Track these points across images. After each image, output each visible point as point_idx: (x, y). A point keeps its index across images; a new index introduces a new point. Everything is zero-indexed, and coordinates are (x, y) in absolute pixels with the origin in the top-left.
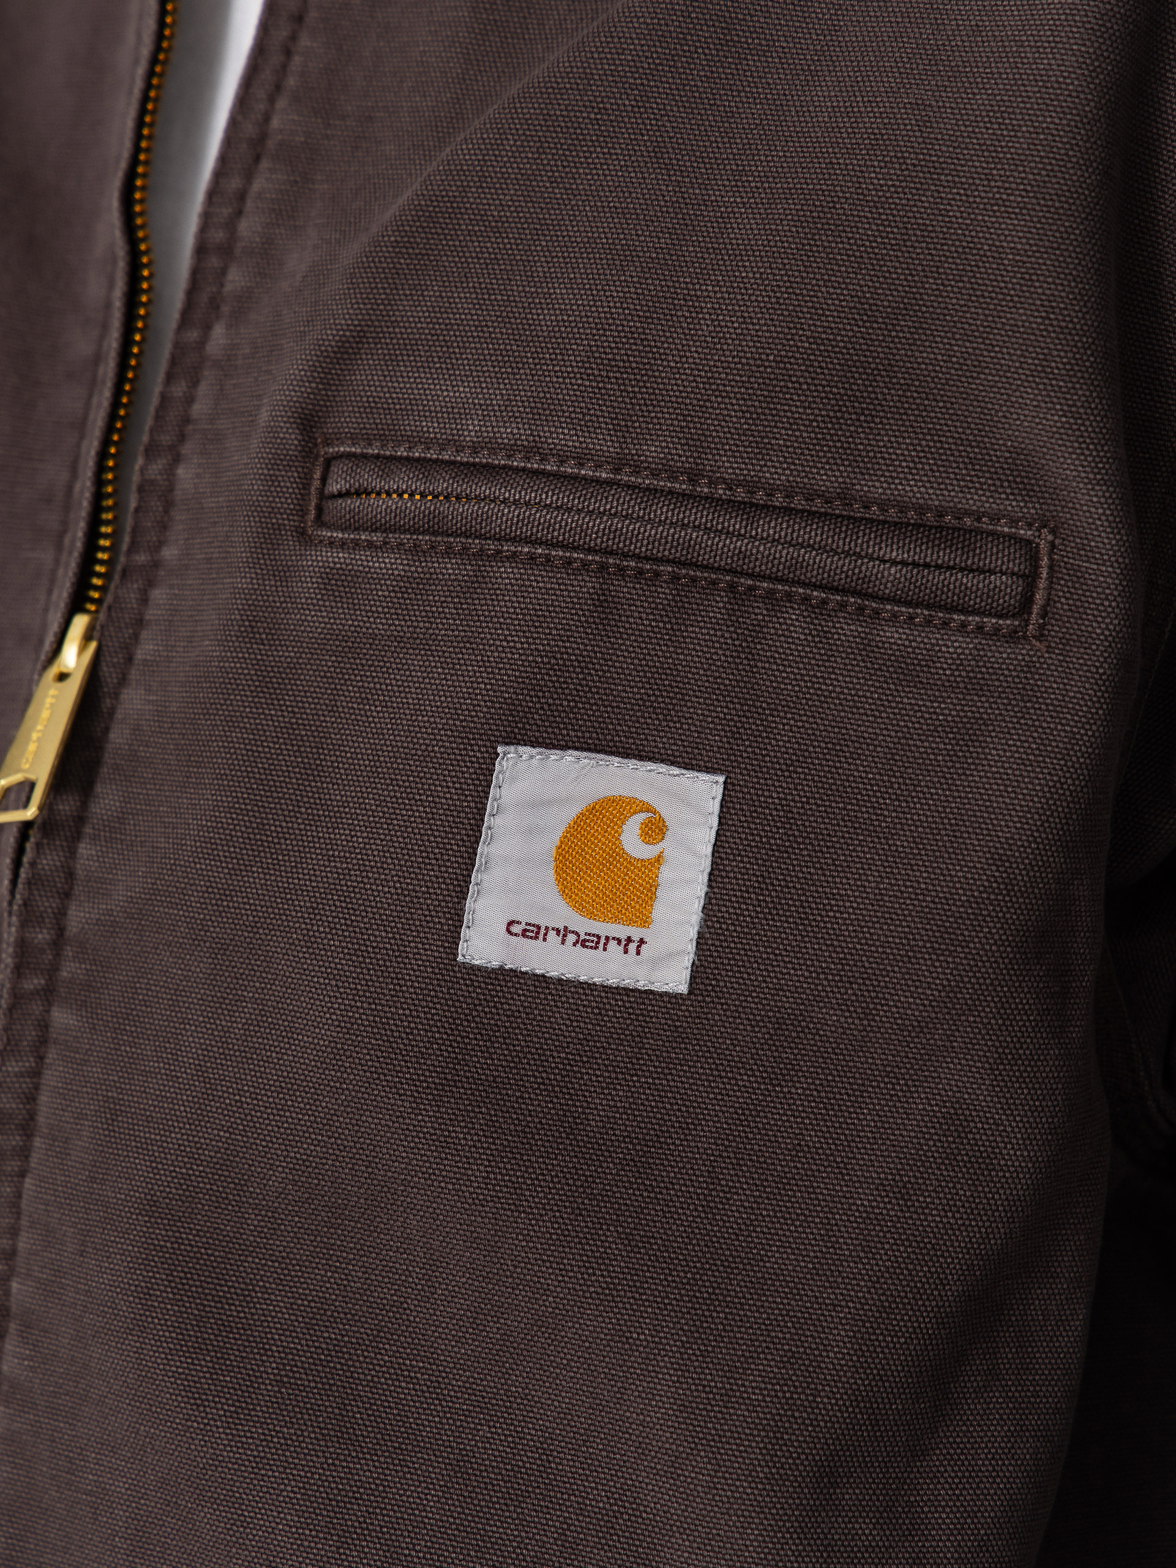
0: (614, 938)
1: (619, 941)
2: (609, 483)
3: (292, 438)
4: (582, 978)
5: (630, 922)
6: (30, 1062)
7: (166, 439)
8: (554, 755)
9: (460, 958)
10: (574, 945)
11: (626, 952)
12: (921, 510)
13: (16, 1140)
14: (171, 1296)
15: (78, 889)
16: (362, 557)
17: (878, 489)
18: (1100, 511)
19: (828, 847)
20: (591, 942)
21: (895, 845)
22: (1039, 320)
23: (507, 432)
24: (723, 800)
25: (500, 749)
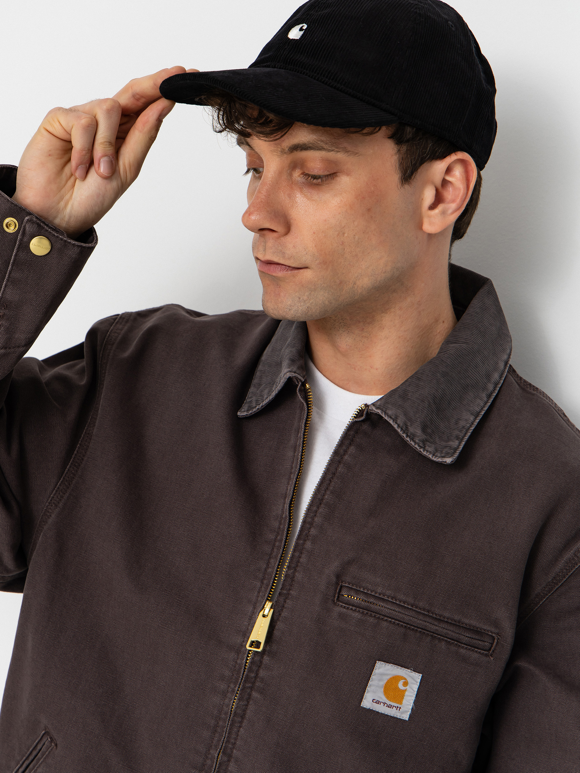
0: (395, 706)
1: (396, 707)
2: (411, 609)
3: (334, 579)
4: (386, 714)
5: (398, 703)
6: (246, 703)
7: (293, 565)
8: (387, 664)
9: (361, 705)
10: (386, 706)
11: (397, 710)
12: (474, 627)
13: (240, 719)
14: (279, 764)
15: (263, 666)
16: (350, 612)
17: (467, 621)
18: (511, 634)
19: (441, 693)
20: (390, 706)
21: (455, 695)
22: (509, 594)
23: (388, 592)
24: (421, 680)
25: (377, 662)
